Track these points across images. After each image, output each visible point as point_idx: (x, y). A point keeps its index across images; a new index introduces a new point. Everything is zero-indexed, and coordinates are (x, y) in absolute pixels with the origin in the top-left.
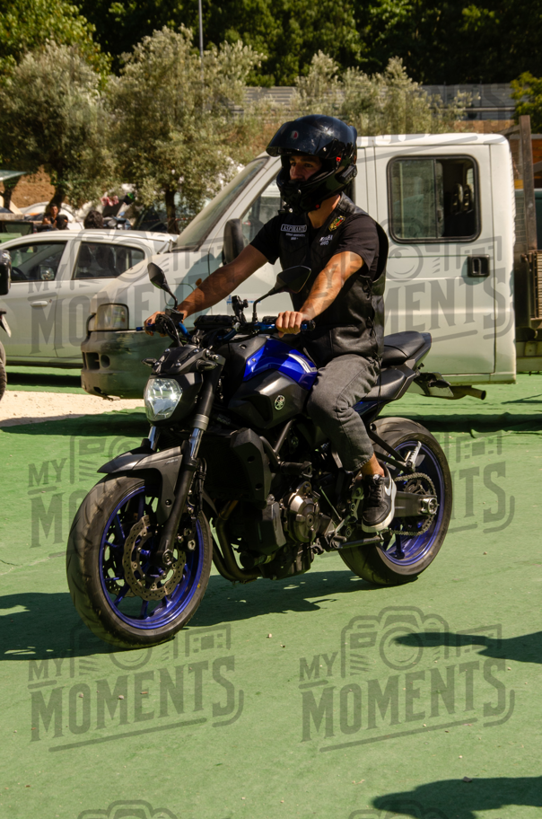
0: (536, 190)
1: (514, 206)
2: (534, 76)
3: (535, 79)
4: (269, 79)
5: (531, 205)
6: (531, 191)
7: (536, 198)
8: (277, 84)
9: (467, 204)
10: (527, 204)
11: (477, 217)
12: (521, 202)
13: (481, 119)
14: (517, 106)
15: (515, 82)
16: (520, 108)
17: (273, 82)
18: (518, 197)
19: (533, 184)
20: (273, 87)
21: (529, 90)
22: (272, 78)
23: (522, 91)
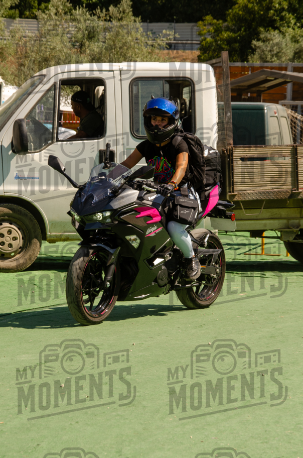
0: (232, 103)
1: (217, 114)
2: (214, 18)
3: (215, 21)
4: (15, 13)
5: (229, 114)
6: (229, 104)
7: (232, 109)
8: (20, 17)
9: (183, 112)
10: (226, 113)
11: (193, 121)
12: (222, 111)
13: (175, 49)
14: (202, 41)
15: (200, 22)
16: (204, 43)
17: (18, 15)
18: (220, 109)
19: (230, 100)
20: (18, 19)
21: (211, 29)
22: (17, 12)
23: (205, 29)
